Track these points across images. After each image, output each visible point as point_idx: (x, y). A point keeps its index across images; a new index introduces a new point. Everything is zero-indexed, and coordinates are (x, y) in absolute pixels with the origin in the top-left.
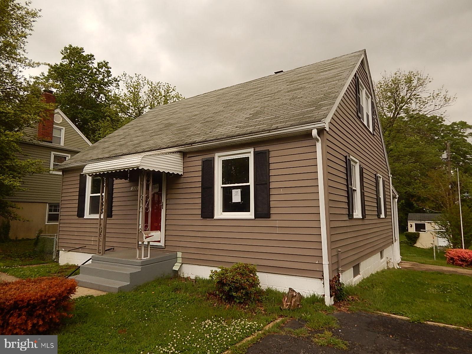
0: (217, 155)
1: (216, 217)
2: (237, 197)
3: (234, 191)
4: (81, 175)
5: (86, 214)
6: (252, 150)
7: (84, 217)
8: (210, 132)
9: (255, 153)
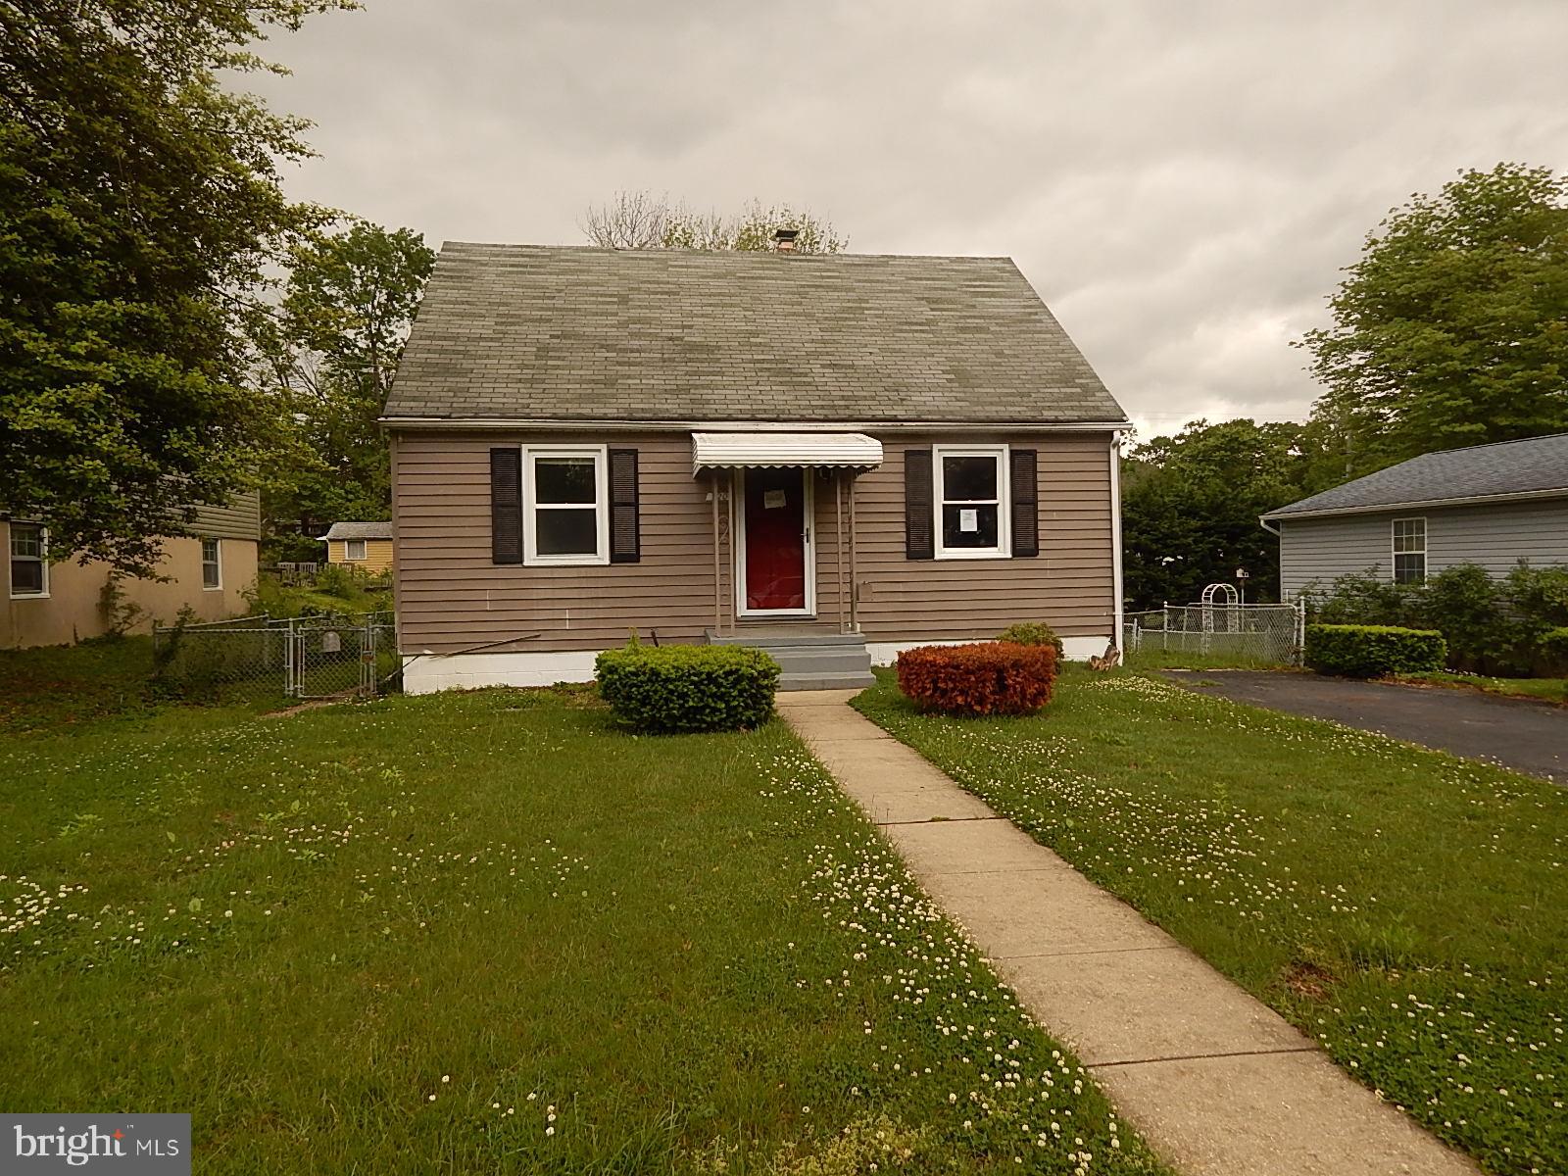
0: (936, 447)
1: (937, 557)
2: (969, 522)
3: (963, 512)
4: (493, 451)
5: (531, 555)
6: (1006, 447)
7: (522, 562)
8: (902, 400)
9: (1012, 452)
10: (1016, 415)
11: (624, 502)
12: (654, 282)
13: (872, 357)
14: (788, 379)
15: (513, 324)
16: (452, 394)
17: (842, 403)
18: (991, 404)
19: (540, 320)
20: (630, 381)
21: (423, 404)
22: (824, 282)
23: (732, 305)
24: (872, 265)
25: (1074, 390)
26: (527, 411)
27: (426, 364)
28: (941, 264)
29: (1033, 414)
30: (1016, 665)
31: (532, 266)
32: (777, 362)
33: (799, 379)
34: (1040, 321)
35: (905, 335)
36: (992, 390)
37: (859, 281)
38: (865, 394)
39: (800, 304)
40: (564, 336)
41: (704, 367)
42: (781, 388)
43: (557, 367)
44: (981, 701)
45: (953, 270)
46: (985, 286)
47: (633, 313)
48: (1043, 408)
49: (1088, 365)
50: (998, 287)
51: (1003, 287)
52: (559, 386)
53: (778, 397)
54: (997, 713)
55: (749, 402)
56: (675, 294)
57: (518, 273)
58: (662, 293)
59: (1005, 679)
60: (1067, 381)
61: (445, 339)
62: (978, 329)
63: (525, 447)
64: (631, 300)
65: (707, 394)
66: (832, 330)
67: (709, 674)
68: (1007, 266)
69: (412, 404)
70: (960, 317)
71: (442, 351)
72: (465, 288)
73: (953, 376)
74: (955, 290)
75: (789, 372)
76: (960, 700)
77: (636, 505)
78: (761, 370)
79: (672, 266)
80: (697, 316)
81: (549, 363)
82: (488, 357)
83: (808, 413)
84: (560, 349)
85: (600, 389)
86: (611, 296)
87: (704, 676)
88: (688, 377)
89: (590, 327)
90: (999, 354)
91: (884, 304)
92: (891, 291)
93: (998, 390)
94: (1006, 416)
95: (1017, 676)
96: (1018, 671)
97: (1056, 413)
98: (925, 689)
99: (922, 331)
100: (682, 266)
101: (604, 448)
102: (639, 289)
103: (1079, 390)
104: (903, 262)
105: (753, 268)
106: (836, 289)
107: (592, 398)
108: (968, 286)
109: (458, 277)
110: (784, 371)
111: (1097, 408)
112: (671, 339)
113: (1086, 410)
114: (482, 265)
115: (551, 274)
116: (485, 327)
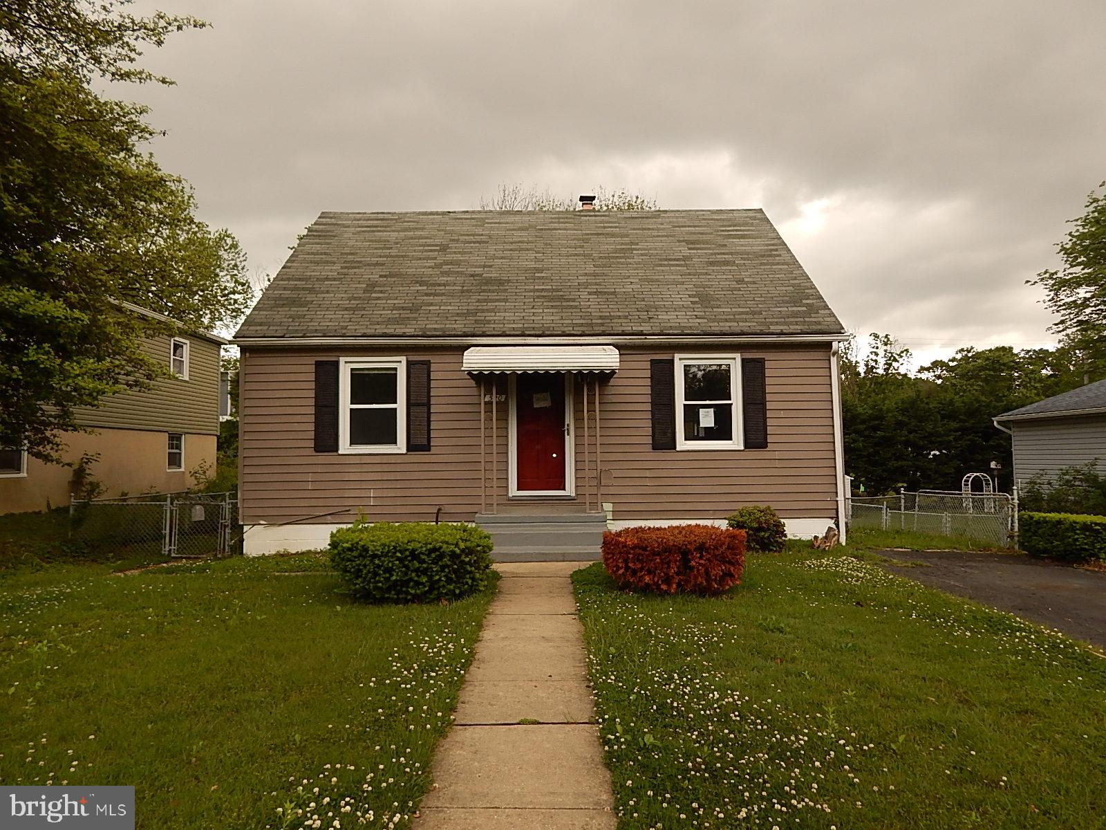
0: (677, 356)
3: (702, 411)
4: (318, 364)
5: (345, 446)
6: (738, 356)
7: (337, 450)
8: (650, 318)
9: (743, 360)
10: (746, 330)
11: (420, 403)
12: (471, 235)
13: (632, 286)
14: (559, 304)
15: (355, 268)
16: (291, 320)
17: (600, 321)
18: (726, 320)
19: (377, 264)
20: (431, 308)
21: (266, 328)
22: (605, 231)
23: (528, 250)
24: (647, 218)
25: (799, 309)
26: (344, 331)
27: (280, 298)
28: (703, 215)
29: (761, 328)
30: (701, 548)
31: (381, 227)
32: (553, 290)
33: (568, 303)
34: (780, 255)
35: (663, 268)
36: (729, 310)
37: (634, 229)
38: (620, 314)
39: (582, 247)
40: (391, 275)
41: (493, 296)
42: (551, 310)
43: (378, 298)
44: (668, 580)
45: (712, 219)
46: (737, 230)
47: (449, 257)
48: (772, 323)
49: (815, 288)
50: (748, 230)
51: (752, 231)
52: (375, 312)
53: (548, 317)
54: (683, 591)
55: (523, 322)
56: (484, 242)
57: (369, 231)
58: (474, 243)
59: (689, 561)
60: (796, 302)
61: (300, 280)
62: (726, 263)
63: (342, 360)
64: (451, 248)
65: (490, 316)
66: (604, 266)
67: (413, 551)
68: (759, 215)
69: (259, 328)
70: (712, 254)
71: (295, 288)
72: (328, 244)
73: (697, 299)
74: (711, 234)
75: (561, 298)
76: (647, 579)
77: (428, 405)
78: (538, 297)
79: (488, 223)
80: (497, 258)
81: (374, 295)
82: (328, 292)
83: (568, 330)
84: (384, 285)
85: (405, 314)
86: (436, 245)
87: (407, 553)
88: (477, 304)
89: (412, 268)
90: (740, 281)
91: (651, 245)
92: (658, 236)
93: (733, 310)
94: (738, 330)
95: (701, 558)
96: (701, 553)
97: (782, 327)
98: (619, 568)
99: (677, 265)
100: (496, 223)
101: (403, 359)
102: (458, 240)
103: (805, 309)
104: (672, 214)
105: (551, 222)
106: (613, 235)
107: (397, 321)
108: (723, 231)
109: (324, 236)
110: (557, 298)
111: (819, 323)
112: (472, 276)
113: (811, 323)
114: (346, 227)
115: (394, 231)
116: (332, 271)
